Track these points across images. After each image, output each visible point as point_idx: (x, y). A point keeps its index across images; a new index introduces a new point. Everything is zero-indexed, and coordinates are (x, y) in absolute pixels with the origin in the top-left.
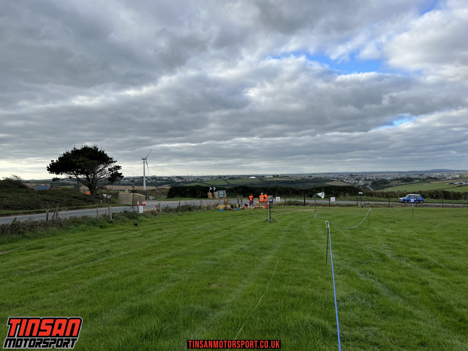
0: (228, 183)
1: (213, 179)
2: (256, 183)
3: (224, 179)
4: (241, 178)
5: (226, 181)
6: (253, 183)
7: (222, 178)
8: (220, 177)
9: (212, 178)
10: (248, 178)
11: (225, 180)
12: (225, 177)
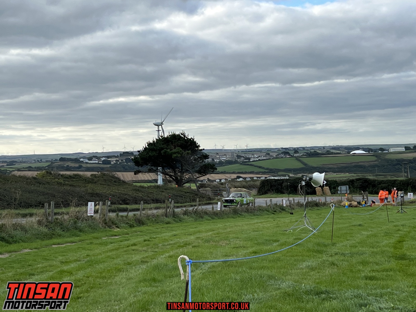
0: (305, 164)
1: (271, 156)
2: (367, 164)
3: (295, 155)
4: (332, 153)
5: (300, 161)
6: (360, 164)
7: (292, 153)
8: (285, 152)
9: (269, 154)
10: (349, 153)
11: (297, 159)
12: (296, 150)
